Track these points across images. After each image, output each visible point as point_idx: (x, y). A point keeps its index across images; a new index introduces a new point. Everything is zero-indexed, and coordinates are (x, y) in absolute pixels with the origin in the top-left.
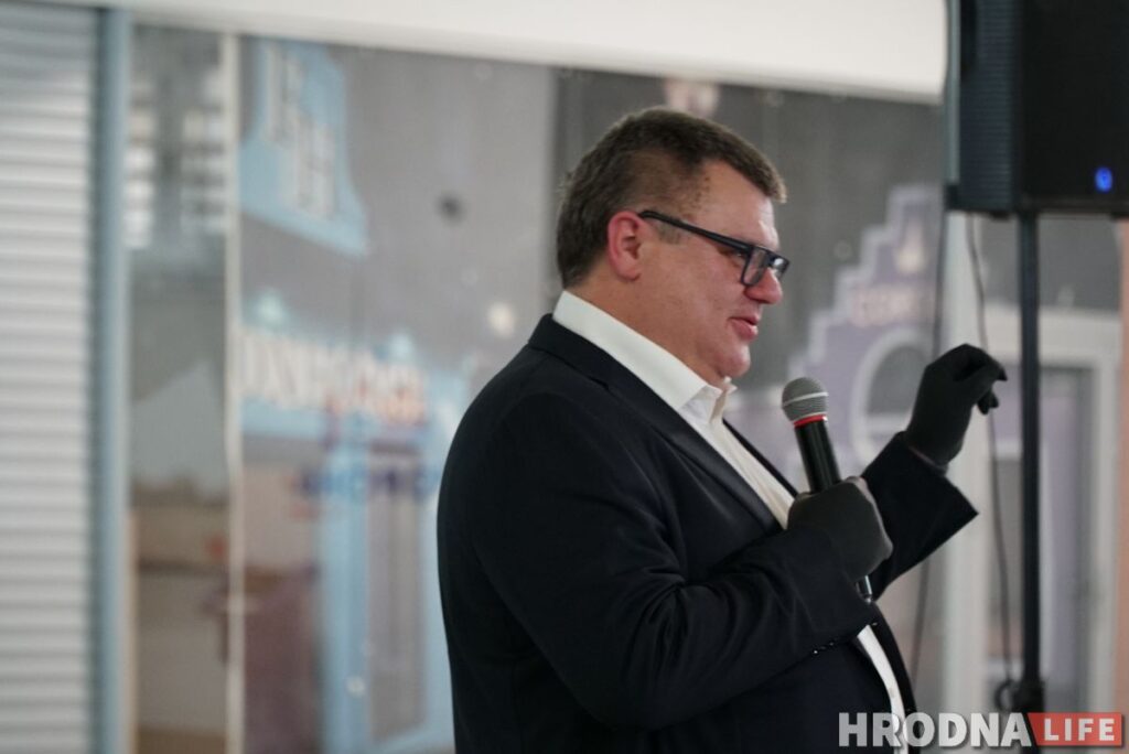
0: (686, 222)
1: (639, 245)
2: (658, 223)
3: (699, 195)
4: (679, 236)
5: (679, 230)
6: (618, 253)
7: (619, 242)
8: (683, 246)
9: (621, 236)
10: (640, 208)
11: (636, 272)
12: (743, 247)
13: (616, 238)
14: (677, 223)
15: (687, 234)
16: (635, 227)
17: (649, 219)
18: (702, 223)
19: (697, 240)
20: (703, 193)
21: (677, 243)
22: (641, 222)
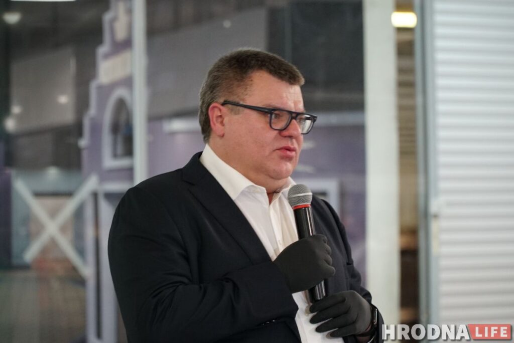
0: (241, 103)
1: (223, 119)
2: (230, 106)
3: (246, 88)
4: (239, 110)
5: (239, 108)
6: (215, 124)
7: (215, 119)
8: (241, 115)
9: (215, 116)
10: (222, 100)
11: (223, 132)
12: (266, 110)
13: (213, 118)
14: (238, 105)
15: (241, 109)
16: (220, 110)
17: (226, 105)
18: (249, 102)
19: (247, 111)
20: (248, 87)
21: (238, 114)
22: (222, 107)
